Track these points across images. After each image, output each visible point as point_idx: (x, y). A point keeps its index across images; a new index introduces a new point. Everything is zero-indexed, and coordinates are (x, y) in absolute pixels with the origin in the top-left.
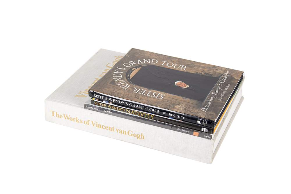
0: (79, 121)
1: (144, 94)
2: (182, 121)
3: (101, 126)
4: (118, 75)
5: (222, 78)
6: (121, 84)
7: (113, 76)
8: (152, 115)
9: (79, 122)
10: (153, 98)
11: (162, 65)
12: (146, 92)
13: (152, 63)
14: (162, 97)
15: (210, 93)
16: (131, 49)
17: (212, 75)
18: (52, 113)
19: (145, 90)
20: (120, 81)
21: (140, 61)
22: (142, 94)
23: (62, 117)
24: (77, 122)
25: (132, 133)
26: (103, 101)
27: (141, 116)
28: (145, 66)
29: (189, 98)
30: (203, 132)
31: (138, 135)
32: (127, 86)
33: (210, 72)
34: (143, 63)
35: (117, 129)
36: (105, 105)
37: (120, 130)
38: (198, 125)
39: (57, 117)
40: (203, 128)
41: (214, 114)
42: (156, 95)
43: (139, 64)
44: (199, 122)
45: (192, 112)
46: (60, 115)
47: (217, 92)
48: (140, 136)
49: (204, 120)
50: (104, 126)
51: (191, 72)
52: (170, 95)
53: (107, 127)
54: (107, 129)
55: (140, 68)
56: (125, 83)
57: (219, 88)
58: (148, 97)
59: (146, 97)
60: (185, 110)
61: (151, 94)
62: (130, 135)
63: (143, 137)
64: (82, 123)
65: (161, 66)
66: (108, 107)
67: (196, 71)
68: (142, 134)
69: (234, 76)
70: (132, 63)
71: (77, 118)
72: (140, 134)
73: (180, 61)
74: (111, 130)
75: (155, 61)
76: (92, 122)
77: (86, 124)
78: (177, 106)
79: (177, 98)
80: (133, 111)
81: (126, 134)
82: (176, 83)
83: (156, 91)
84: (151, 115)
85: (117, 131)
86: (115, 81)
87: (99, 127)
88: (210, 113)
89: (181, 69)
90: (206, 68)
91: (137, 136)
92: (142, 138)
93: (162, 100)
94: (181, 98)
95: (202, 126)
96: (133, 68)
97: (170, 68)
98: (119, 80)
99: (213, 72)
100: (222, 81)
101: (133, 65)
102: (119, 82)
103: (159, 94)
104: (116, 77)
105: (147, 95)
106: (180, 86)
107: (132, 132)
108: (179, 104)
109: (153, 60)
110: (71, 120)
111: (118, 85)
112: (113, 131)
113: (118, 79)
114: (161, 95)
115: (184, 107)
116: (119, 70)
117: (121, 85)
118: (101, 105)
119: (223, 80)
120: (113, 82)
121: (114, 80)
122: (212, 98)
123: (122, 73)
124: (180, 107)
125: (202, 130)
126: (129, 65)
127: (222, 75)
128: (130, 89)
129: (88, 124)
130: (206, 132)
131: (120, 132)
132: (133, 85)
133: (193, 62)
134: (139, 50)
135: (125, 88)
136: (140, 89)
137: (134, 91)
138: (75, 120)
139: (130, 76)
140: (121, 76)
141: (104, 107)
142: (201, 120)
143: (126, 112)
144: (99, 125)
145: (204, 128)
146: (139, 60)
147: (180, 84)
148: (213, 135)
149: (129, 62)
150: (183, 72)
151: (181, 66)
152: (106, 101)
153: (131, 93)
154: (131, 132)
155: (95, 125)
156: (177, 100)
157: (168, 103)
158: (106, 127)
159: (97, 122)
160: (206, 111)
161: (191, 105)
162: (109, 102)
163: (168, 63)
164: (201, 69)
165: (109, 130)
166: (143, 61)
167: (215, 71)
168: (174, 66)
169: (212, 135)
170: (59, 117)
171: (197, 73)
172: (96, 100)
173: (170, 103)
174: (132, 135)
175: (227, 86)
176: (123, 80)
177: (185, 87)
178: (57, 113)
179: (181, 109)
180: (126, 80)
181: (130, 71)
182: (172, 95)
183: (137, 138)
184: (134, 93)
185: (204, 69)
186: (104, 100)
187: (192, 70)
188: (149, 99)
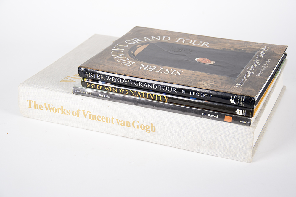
0: (66, 112)
1: (154, 70)
2: (208, 102)
3: (95, 117)
4: (117, 52)
5: (259, 53)
6: (123, 60)
7: (112, 53)
8: (167, 97)
9: (65, 114)
10: (166, 74)
11: (177, 42)
12: (157, 69)
13: (163, 40)
14: (180, 74)
15: (244, 69)
16: (135, 26)
17: (244, 51)
18: (29, 103)
19: (155, 67)
20: (122, 58)
21: (148, 39)
22: (152, 70)
23: (42, 108)
24: (62, 113)
25: (138, 124)
26: (99, 82)
27: (151, 99)
28: (154, 43)
29: (216, 74)
30: (239, 115)
31: (146, 126)
32: (131, 63)
33: (241, 48)
34: (150, 40)
35: (117, 120)
36: (101, 88)
37: (121, 121)
38: (231, 106)
39: (35, 108)
40: (238, 110)
41: (253, 90)
42: (170, 72)
43: (145, 41)
44: (232, 101)
45: (222, 88)
46: (40, 105)
47: (254, 68)
48: (149, 128)
49: (239, 98)
50: (100, 117)
51: (216, 48)
52: (189, 71)
53: (104, 118)
54: (104, 120)
55: (148, 45)
56: (128, 60)
57: (256, 64)
58: (160, 73)
59: (158, 74)
60: (211, 86)
61: (164, 70)
62: (136, 126)
63: (153, 128)
64: (70, 114)
65: (175, 43)
66: (105, 90)
67: (223, 47)
68: (152, 124)
69: (274, 52)
70: (136, 40)
71: (62, 107)
72: (150, 125)
73: (200, 38)
74: (110, 122)
75: (166, 38)
76: (84, 111)
77: (76, 115)
78: (200, 83)
79: (200, 74)
80: (140, 93)
81: (130, 126)
82: (196, 59)
83: (171, 67)
84: (165, 97)
85: (118, 123)
86: (114, 58)
87: (93, 119)
88: (247, 89)
89: (202, 45)
90: (235, 44)
91: (146, 128)
92: (152, 130)
93: (180, 76)
94: (205, 74)
95: (237, 107)
96: (138, 45)
97: (187, 45)
98: (120, 56)
99: (245, 48)
100: (260, 57)
101: (138, 42)
102: (119, 59)
103: (175, 70)
104: (115, 54)
105: (158, 72)
106: (202, 62)
107: (139, 122)
108: (203, 80)
109: (164, 37)
110: (55, 111)
111: (119, 62)
112: (113, 123)
113: (118, 56)
114: (178, 72)
115: (210, 83)
116: (119, 47)
117: (123, 62)
118: (96, 87)
119: (260, 55)
120: (112, 59)
121: (112, 57)
122: (248, 74)
123: (124, 50)
124: (204, 83)
125: (237, 113)
126: (133, 42)
127: (258, 50)
128: (136, 65)
129: (78, 116)
130: (243, 114)
131: (121, 124)
132: (139, 62)
133: (218, 39)
134: (146, 28)
135: (129, 64)
136: (148, 66)
137: (141, 68)
138: (60, 111)
139: (134, 52)
140: (122, 52)
141: (100, 90)
142: (235, 97)
143: (130, 95)
144: (93, 116)
145: (240, 109)
146: (145, 37)
147: (202, 60)
148: (253, 119)
149: (133, 39)
150: (205, 48)
151: (203, 43)
152: (102, 81)
153: (136, 69)
154: (136, 124)
155: (88, 116)
156: (200, 76)
157: (188, 79)
158: (102, 119)
159: (90, 112)
160: (241, 87)
161: (219, 81)
162: (106, 83)
163: (184, 40)
164: (229, 45)
165: (107, 122)
166: (151, 38)
167: (248, 46)
168: (193, 43)
169: (251, 119)
170: (38, 108)
171: (224, 49)
172: (88, 81)
173: (190, 79)
174: (138, 126)
175: (267, 61)
176: (125, 57)
177: (210, 64)
178: (35, 102)
179: (207, 85)
180: (129, 57)
181: (134, 48)
182: (193, 71)
183: (146, 131)
184: (141, 70)
185: (233, 45)
186: (100, 80)
187: (217, 47)
188: (161, 76)
